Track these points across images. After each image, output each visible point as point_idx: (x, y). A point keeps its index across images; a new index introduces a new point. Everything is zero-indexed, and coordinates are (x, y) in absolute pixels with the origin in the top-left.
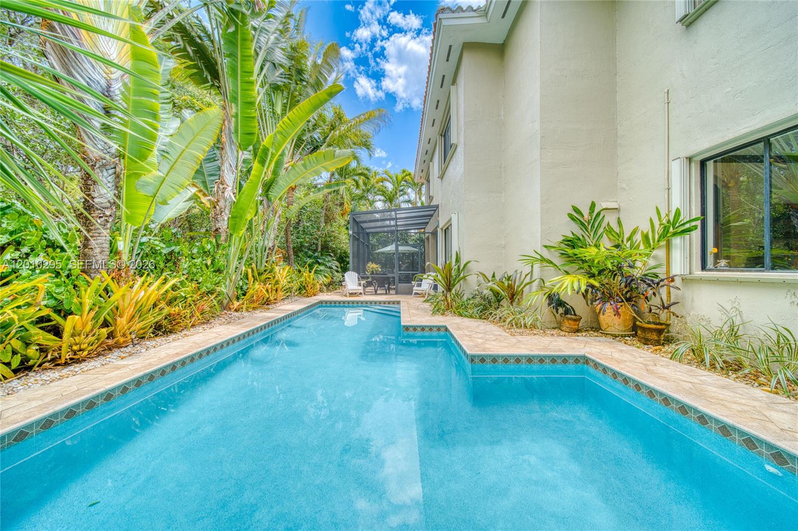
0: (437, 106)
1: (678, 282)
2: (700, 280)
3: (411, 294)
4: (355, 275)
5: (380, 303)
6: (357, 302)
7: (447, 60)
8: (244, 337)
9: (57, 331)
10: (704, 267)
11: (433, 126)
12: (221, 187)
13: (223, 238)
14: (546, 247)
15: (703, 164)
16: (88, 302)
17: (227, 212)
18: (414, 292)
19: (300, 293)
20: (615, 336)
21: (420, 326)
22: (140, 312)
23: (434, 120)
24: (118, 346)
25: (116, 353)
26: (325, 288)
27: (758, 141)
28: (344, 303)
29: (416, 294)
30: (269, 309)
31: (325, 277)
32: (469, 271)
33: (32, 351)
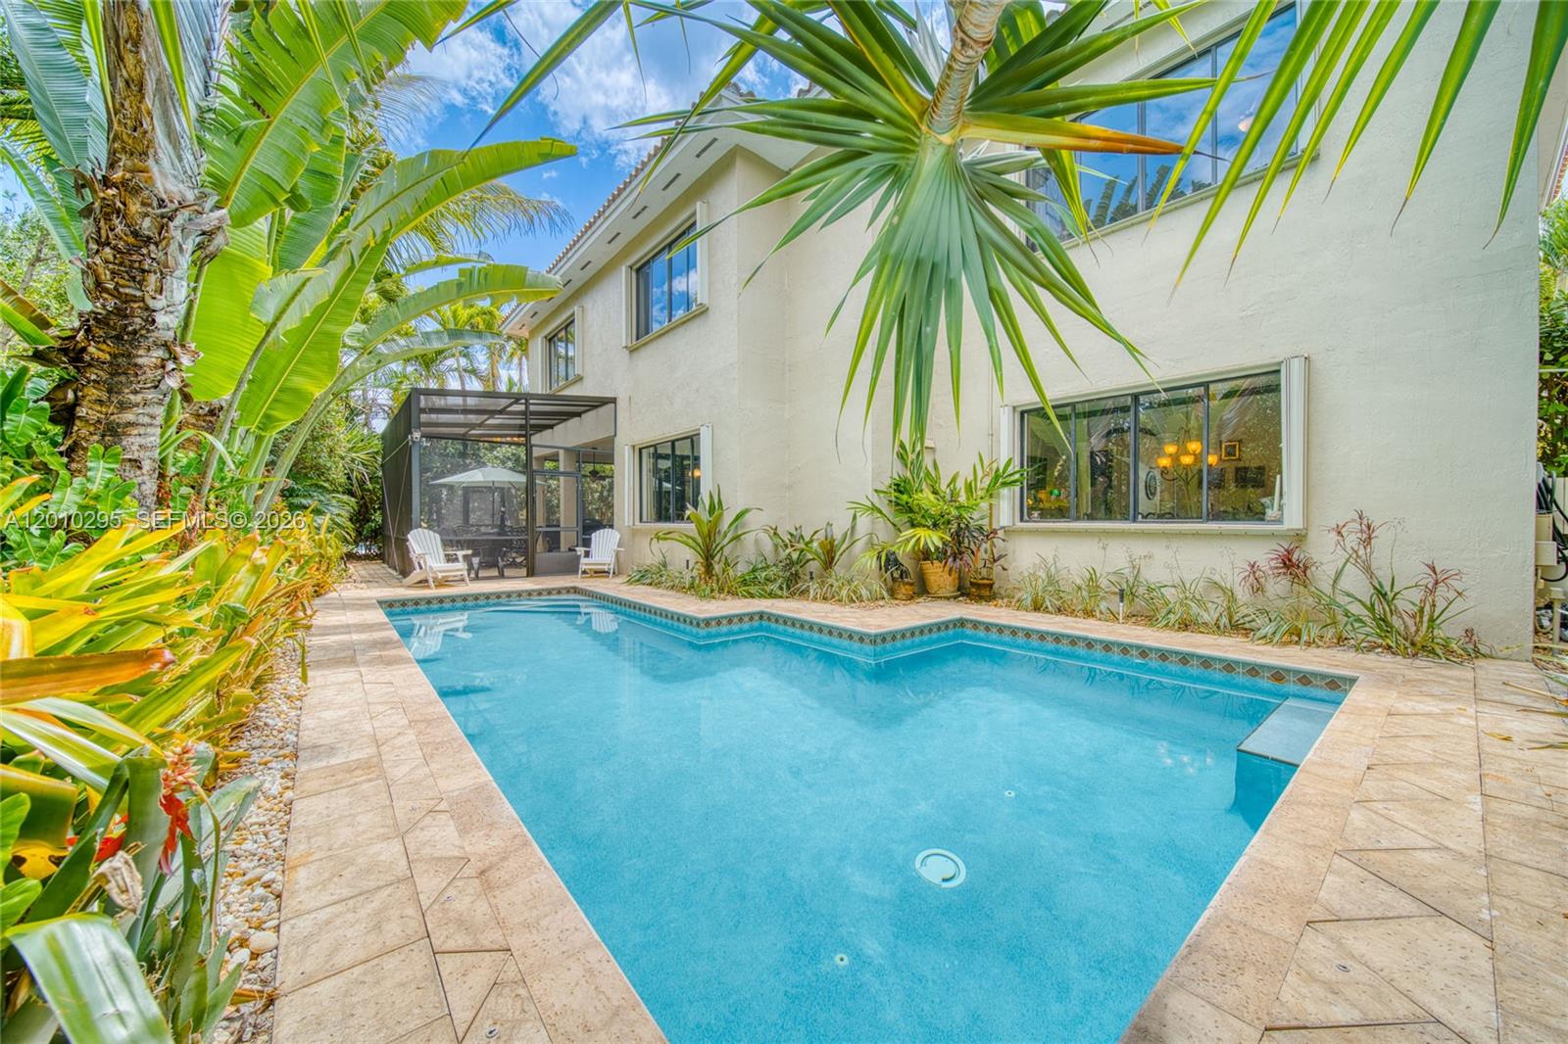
0: (638, 214)
1: (1001, 533)
2: (1022, 531)
3: (576, 572)
5: (530, 594)
6: (453, 599)
7: (698, 156)
10: (1022, 520)
11: (610, 242)
14: (876, 491)
15: (1022, 413)
18: (582, 567)
20: (948, 598)
21: (725, 617)
23: (618, 234)
27: (1067, 405)
29: (584, 572)
32: (744, 526)
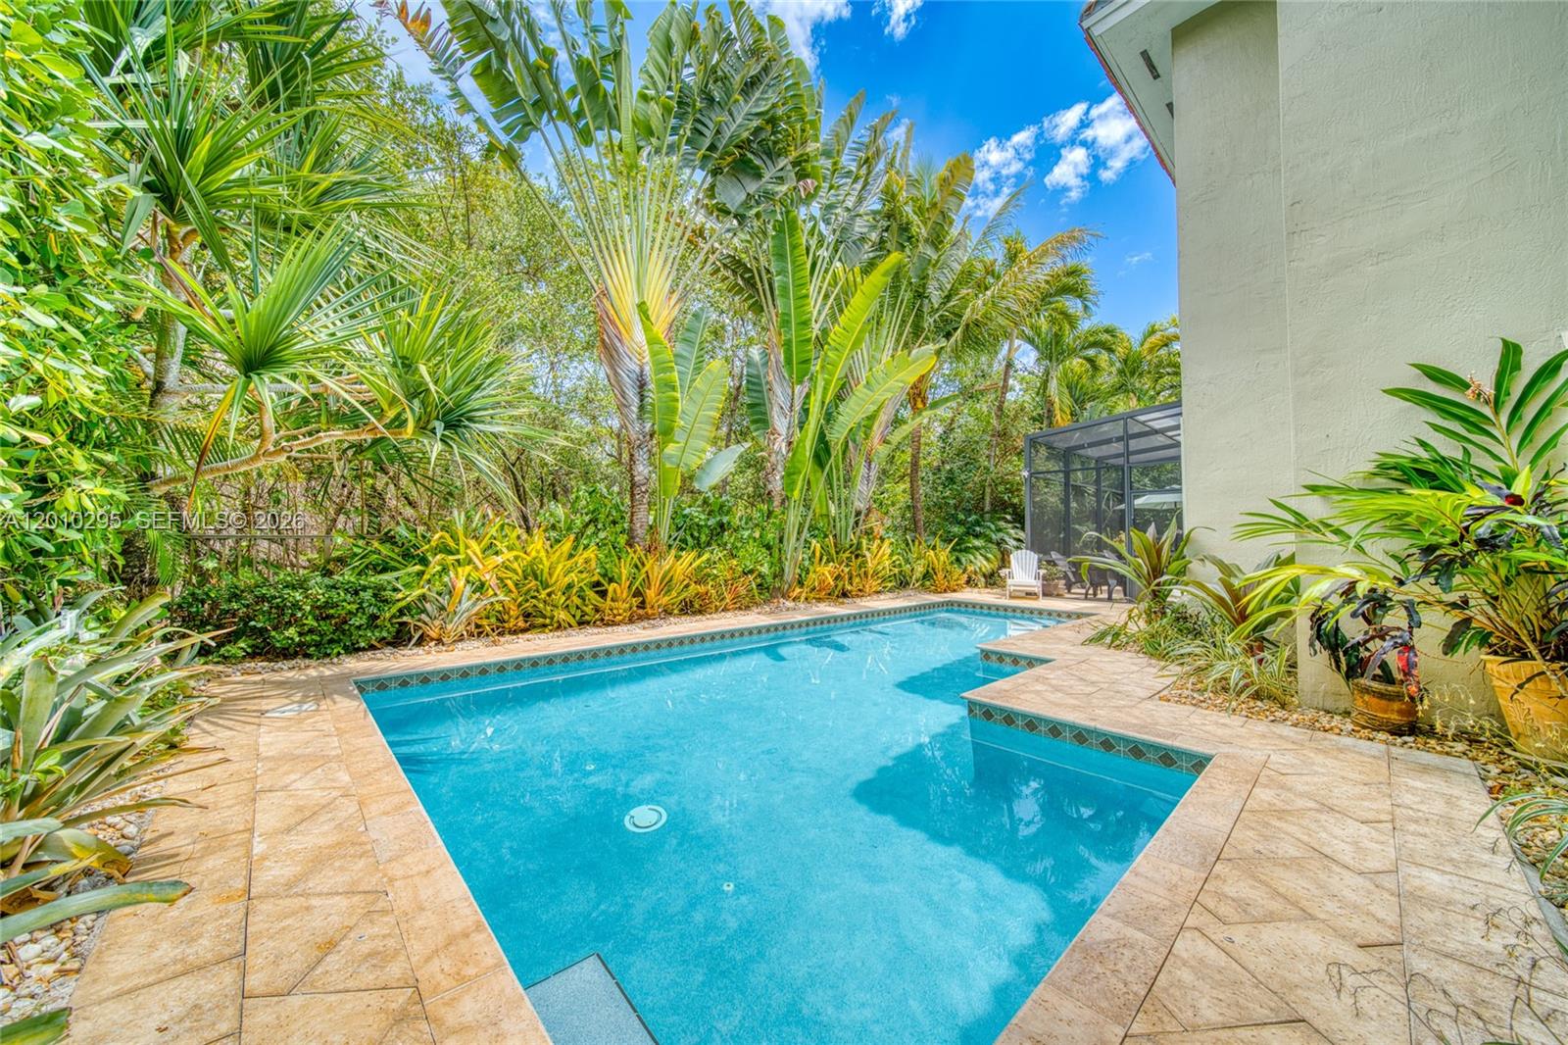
4: (1033, 558)
8: (768, 631)
9: (603, 594)
12: (772, 437)
13: (776, 503)
16: (625, 572)
17: (780, 468)
19: (922, 585)
21: (1010, 655)
22: (667, 584)
24: (648, 617)
25: (645, 624)
26: (983, 579)
28: (1006, 610)
30: (843, 603)
31: (987, 559)
33: (588, 609)
